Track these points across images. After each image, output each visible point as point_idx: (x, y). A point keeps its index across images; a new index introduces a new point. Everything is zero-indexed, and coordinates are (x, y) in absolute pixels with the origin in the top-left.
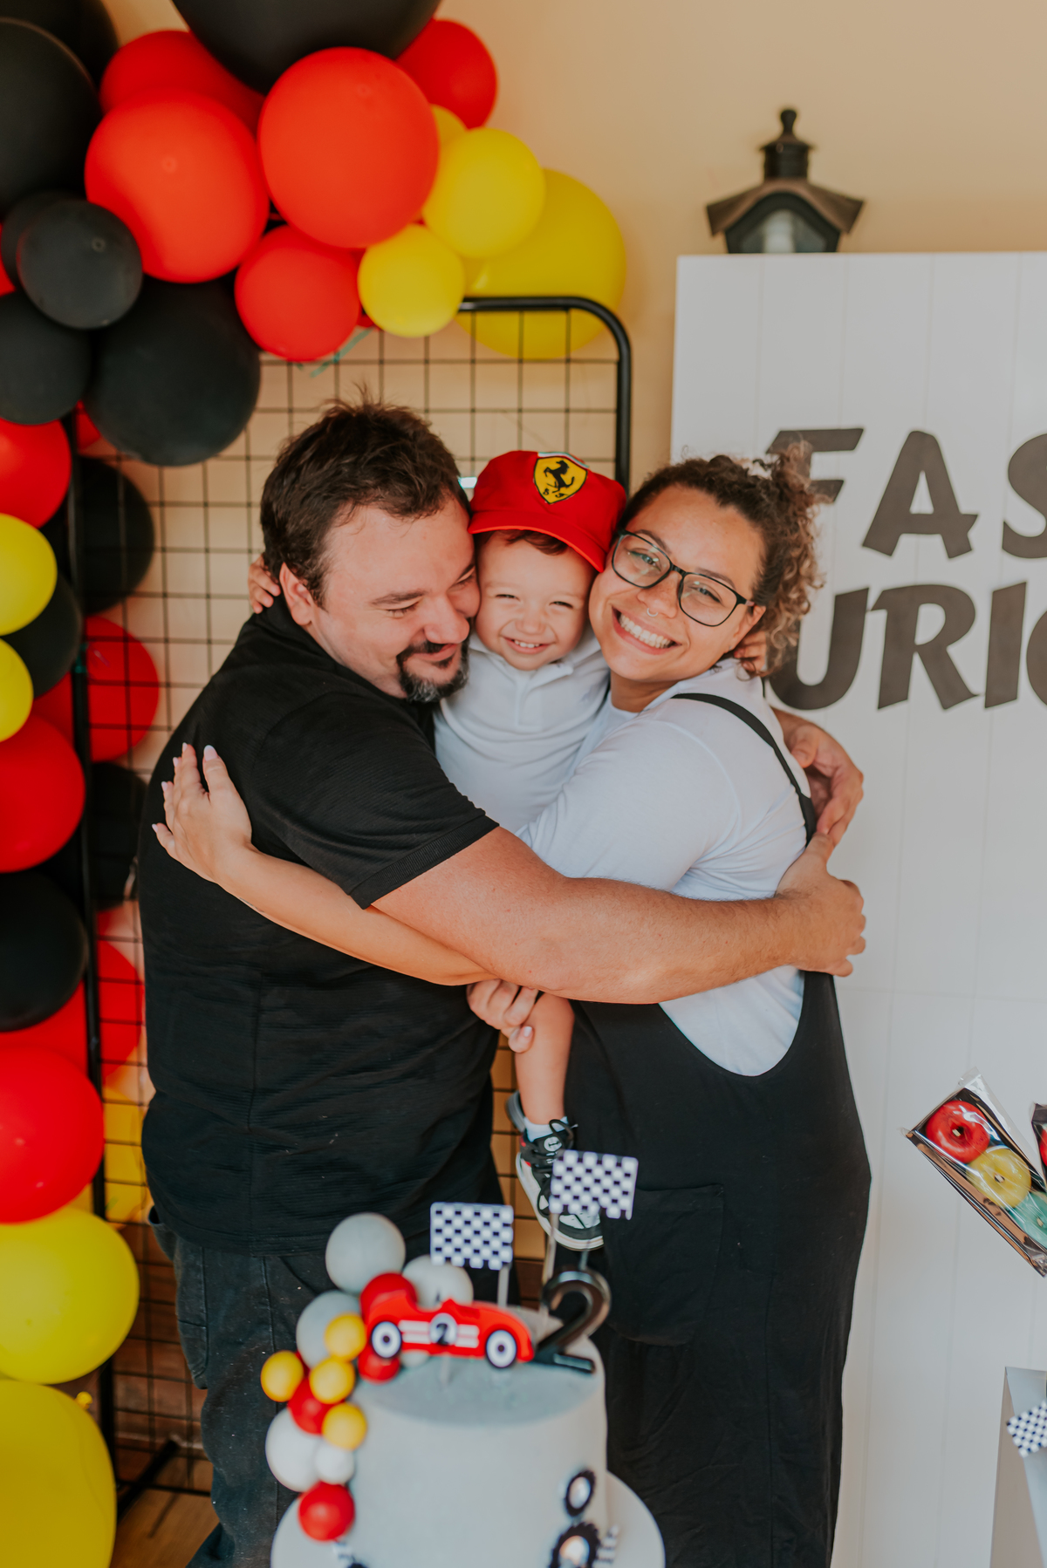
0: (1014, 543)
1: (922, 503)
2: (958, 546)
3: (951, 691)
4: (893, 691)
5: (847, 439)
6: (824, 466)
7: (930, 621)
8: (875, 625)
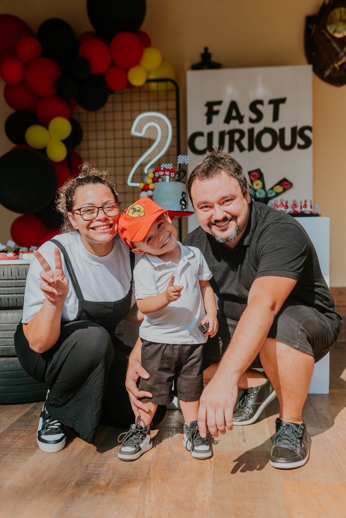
0: (251, 121)
1: (234, 114)
2: (241, 121)
3: (242, 149)
4: (231, 149)
5: (219, 103)
6: (215, 108)
7: (237, 136)
8: (227, 138)
